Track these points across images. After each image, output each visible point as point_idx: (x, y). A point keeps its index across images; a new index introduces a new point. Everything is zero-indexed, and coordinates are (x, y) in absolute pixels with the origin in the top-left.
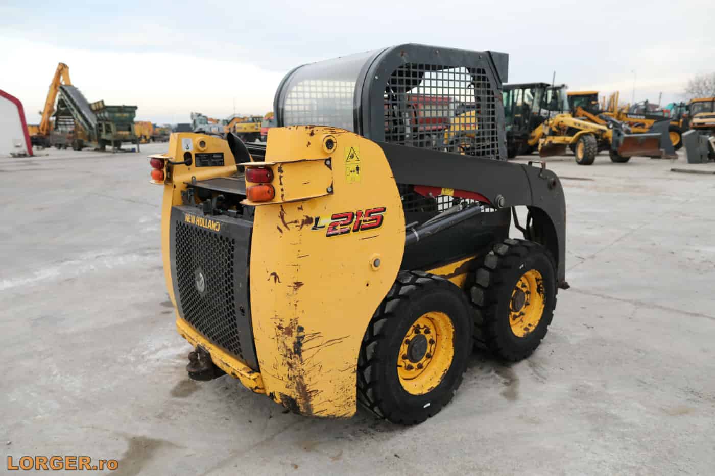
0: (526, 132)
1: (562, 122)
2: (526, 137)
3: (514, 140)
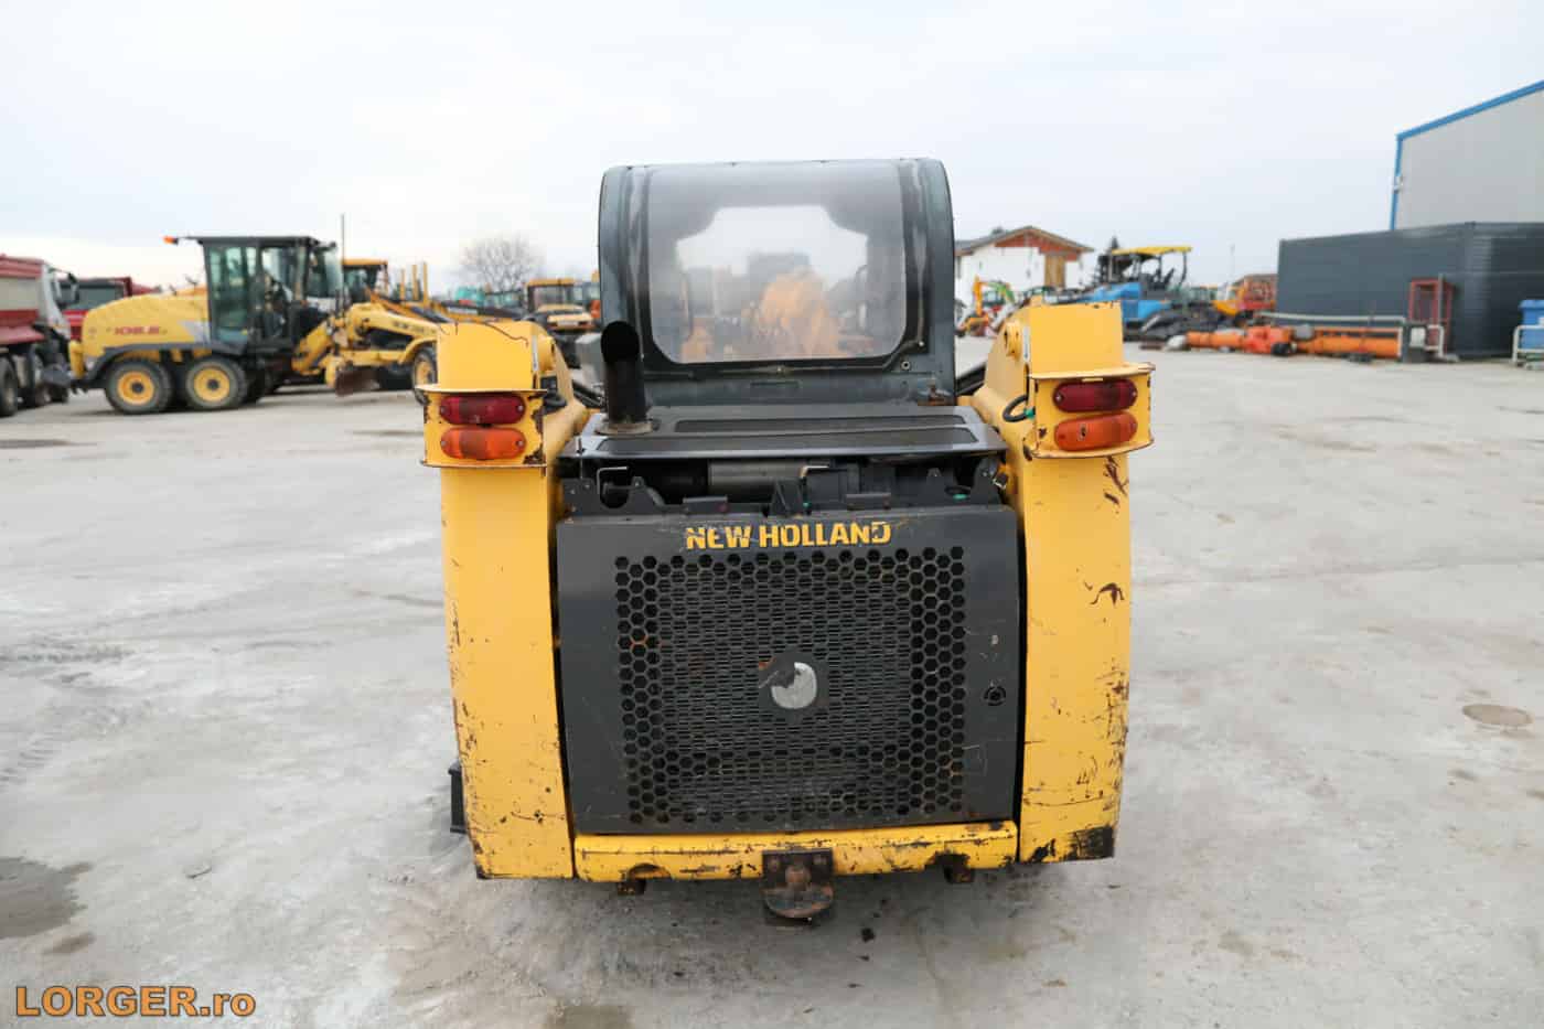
0: (287, 342)
1: (367, 320)
2: (287, 355)
3: (262, 362)
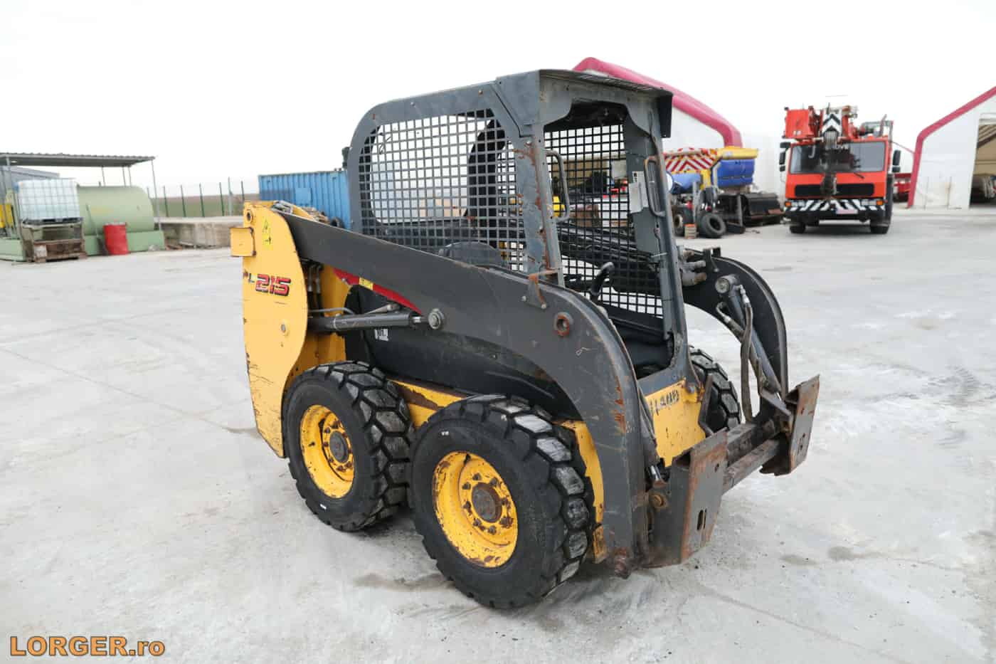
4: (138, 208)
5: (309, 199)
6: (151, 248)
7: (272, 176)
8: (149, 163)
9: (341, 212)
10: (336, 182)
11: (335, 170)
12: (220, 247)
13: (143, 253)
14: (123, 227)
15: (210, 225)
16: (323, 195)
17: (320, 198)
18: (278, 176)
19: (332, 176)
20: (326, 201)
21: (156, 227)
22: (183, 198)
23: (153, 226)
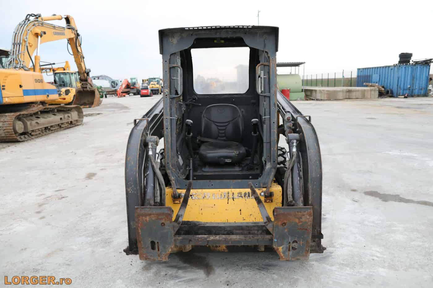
4: (296, 83)
5: (378, 79)
6: (298, 99)
7: (363, 69)
8: (303, 65)
9: (393, 86)
10: (392, 71)
11: (394, 65)
12: (326, 100)
13: (295, 101)
14: (289, 90)
15: (324, 90)
16: (385, 77)
17: (383, 79)
18: (365, 69)
19: (390, 68)
20: (386, 80)
21: (302, 91)
22: (317, 79)
23: (301, 90)
